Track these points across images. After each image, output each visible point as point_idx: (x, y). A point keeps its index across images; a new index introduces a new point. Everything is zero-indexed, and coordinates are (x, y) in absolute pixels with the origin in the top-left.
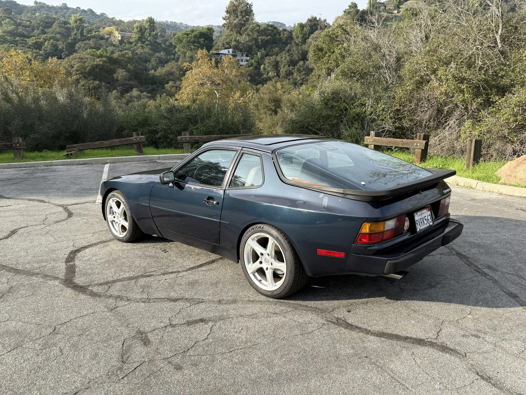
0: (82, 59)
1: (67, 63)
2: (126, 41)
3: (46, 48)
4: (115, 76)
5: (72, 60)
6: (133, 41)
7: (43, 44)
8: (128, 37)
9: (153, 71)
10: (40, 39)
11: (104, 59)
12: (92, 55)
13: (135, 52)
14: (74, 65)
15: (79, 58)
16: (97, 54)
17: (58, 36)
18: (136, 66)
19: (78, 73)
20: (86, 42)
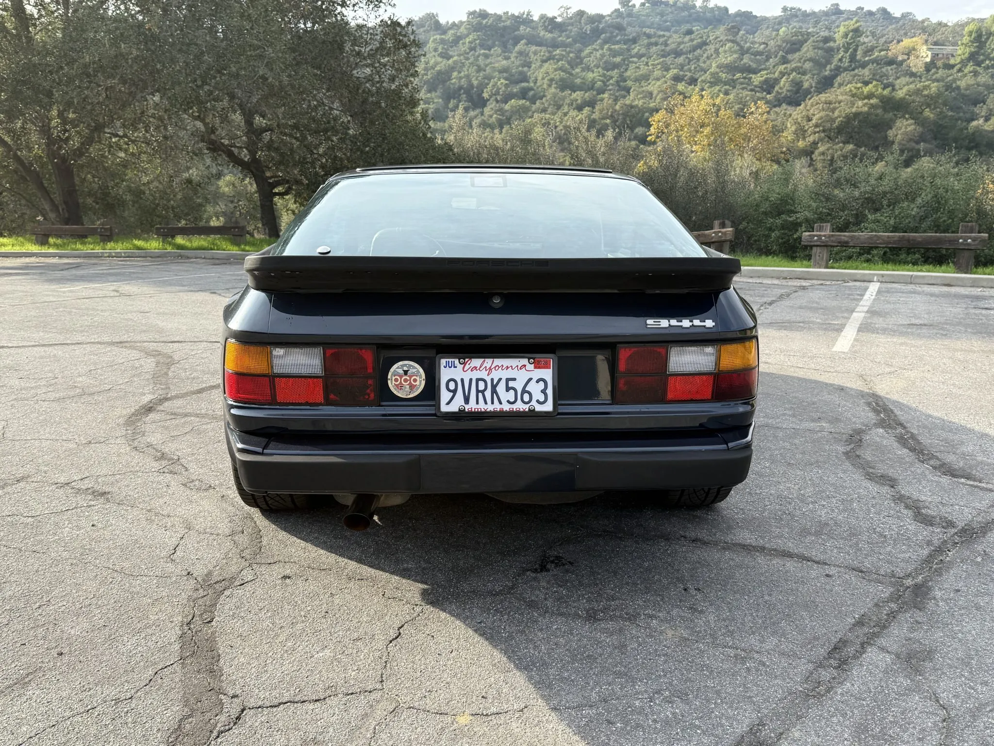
0: (830, 103)
1: (802, 112)
2: (940, 63)
3: (781, 88)
4: (891, 133)
5: (812, 106)
6: (957, 62)
7: (777, 81)
8: (947, 55)
9: (981, 121)
10: (774, 73)
11: (872, 101)
12: (853, 96)
13: (954, 85)
14: (814, 115)
15: (826, 103)
16: (863, 92)
17: (808, 65)
18: (941, 112)
19: (817, 130)
20: (856, 71)
